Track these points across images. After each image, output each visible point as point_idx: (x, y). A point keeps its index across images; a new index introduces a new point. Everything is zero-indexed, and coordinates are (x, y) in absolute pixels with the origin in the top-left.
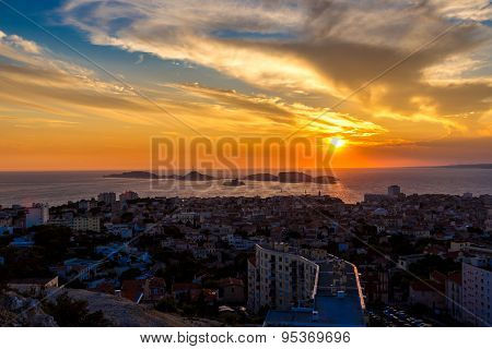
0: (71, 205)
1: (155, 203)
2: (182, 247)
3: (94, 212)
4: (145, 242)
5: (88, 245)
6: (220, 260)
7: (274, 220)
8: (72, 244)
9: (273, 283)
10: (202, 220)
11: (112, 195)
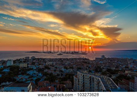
0: (17, 60)
1: (40, 60)
2: (50, 72)
3: (24, 62)
4: (39, 70)
5: (24, 71)
6: (60, 75)
7: (74, 64)
8: (20, 71)
10: (54, 64)
11: (29, 57)
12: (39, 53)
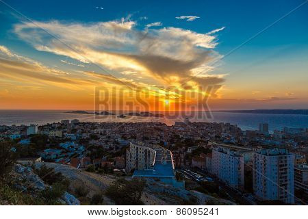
0: (49, 125)
1: (87, 125)
2: (98, 143)
3: (59, 128)
4: (82, 141)
6: (115, 149)
8: (48, 143)
9: (137, 159)
10: (107, 132)
11: (68, 121)
12: (87, 113)
